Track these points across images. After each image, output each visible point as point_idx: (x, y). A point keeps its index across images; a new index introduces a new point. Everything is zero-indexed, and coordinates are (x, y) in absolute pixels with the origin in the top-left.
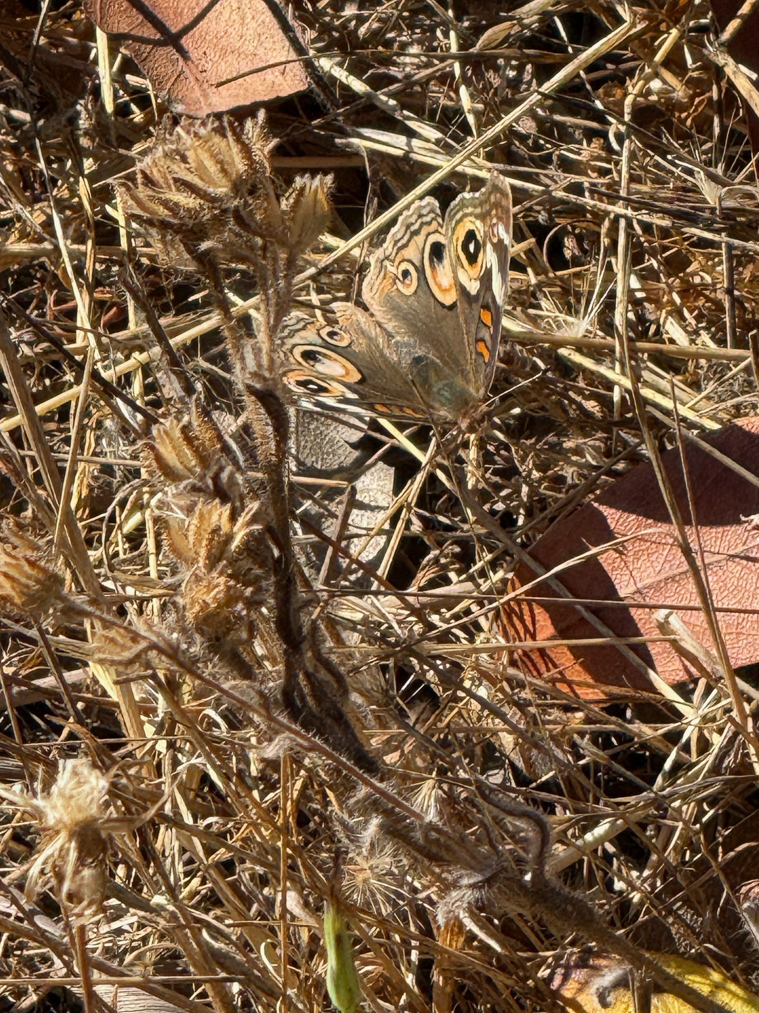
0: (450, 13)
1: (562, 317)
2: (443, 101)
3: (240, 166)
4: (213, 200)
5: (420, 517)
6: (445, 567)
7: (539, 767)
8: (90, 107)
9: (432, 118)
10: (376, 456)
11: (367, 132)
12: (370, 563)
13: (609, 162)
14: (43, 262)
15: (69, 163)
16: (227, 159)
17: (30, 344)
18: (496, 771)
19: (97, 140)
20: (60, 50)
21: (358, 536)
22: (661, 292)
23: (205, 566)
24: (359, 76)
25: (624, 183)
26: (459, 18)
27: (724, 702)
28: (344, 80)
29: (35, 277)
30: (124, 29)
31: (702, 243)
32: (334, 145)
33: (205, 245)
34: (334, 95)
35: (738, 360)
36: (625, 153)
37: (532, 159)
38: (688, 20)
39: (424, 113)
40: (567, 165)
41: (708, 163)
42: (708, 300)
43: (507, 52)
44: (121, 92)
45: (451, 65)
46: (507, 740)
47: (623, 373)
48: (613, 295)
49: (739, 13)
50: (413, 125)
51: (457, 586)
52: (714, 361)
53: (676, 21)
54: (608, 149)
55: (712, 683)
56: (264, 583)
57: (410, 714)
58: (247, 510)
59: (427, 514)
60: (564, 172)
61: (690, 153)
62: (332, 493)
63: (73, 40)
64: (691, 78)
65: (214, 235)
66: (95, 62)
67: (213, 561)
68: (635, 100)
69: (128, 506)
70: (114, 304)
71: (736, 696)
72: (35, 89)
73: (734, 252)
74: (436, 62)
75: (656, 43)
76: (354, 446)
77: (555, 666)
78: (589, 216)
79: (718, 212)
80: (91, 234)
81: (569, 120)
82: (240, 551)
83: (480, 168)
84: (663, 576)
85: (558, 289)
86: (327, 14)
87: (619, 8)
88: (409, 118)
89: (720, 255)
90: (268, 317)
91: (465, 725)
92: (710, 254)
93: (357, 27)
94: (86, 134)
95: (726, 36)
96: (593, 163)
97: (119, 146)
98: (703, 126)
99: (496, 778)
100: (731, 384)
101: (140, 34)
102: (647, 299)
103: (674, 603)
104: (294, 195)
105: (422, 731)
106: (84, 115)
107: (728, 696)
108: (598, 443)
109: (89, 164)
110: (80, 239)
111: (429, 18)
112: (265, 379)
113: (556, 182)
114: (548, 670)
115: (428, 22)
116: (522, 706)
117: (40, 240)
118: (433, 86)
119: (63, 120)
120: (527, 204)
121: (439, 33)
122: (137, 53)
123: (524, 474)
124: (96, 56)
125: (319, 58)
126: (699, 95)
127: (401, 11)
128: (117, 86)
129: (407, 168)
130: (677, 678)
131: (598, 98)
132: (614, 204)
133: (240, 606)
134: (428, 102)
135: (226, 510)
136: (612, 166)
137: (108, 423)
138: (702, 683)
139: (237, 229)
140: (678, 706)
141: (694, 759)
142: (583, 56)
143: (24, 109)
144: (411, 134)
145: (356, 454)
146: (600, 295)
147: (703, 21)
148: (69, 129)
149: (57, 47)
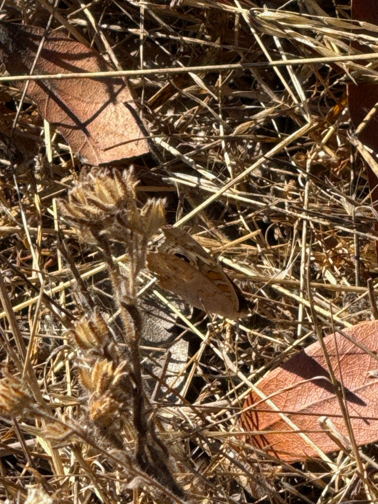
0: (220, 116)
1: (274, 269)
2: (216, 160)
3: (120, 193)
4: (106, 210)
5: (202, 367)
6: (213, 392)
7: (260, 493)
8: (40, 159)
9: (210, 168)
10: (180, 336)
11: (178, 175)
12: (176, 389)
13: (297, 192)
14: (15, 236)
15: (29, 187)
16: (114, 190)
17: (9, 277)
18: (237, 494)
19: (44, 176)
20: (26, 130)
21: (171, 376)
22: (323, 258)
23: (100, 392)
24: (174, 147)
25: (306, 203)
26: (224, 118)
27: (352, 463)
28: (167, 148)
29: (11, 243)
30: (58, 121)
31: (345, 234)
32: (162, 181)
33: (102, 232)
34: (161, 156)
35: (362, 292)
36: (307, 188)
37: (259, 189)
38: (339, 122)
39: (206, 165)
40: (277, 193)
41: (348, 193)
42: (346, 261)
43: (248, 136)
44: (55, 152)
45: (220, 142)
46: (244, 480)
47: (304, 298)
48: (299, 259)
49: (365, 119)
50: (201, 171)
51: (219, 402)
52: (349, 293)
53: (333, 123)
54: (297, 185)
55: (346, 453)
56: (128, 401)
57: (195, 465)
58: (120, 364)
59: (205, 366)
60: (276, 196)
61: (339, 188)
62: (158, 354)
63: (32, 126)
64: (339, 151)
65: (107, 227)
66: (43, 136)
67: (103, 390)
68: (312, 161)
69: (57, 359)
70: (51, 258)
71: (358, 460)
72: (13, 150)
73: (360, 238)
74: (212, 140)
75: (323, 133)
76: (169, 331)
77: (268, 443)
78: (287, 219)
79: (353, 219)
80: (40, 222)
81: (278, 170)
82: (117, 385)
83: (234, 194)
84: (322, 400)
85: (272, 255)
86: (159, 115)
87: (305, 116)
88: (199, 168)
89: (352, 239)
90: (133, 268)
91: (222, 472)
92: (347, 239)
93: (173, 122)
94: (39, 172)
95: (358, 131)
96: (290, 192)
97: (55, 179)
98: (345, 175)
99: (237, 497)
100: (358, 305)
101: (66, 124)
102: (316, 261)
103: (328, 413)
104: (147, 209)
105: (202, 474)
106: (37, 163)
107: (355, 460)
108: (290, 332)
109: (39, 188)
110: (34, 225)
111: (209, 118)
112: (131, 300)
113: (271, 201)
114: (264, 445)
115: (208, 120)
116: (251, 462)
117: (14, 225)
118: (211, 152)
119: (27, 166)
120: (257, 212)
121: (214, 126)
122: (65, 133)
123: (253, 347)
124: (44, 134)
125: (154, 137)
126: (343, 160)
127: (196, 115)
128: (53, 148)
129: (197, 193)
130: (329, 450)
131: (293, 160)
132: (300, 213)
133: (116, 412)
134: (208, 160)
135: (110, 364)
136: (299, 194)
137: (47, 317)
138: (341, 453)
139: (119, 225)
140: (329, 464)
141: (336, 490)
142: (287, 139)
143: (7, 159)
144: (200, 176)
145: (170, 335)
146: (293, 258)
147: (345, 123)
148: (30, 170)
149: (24, 128)
